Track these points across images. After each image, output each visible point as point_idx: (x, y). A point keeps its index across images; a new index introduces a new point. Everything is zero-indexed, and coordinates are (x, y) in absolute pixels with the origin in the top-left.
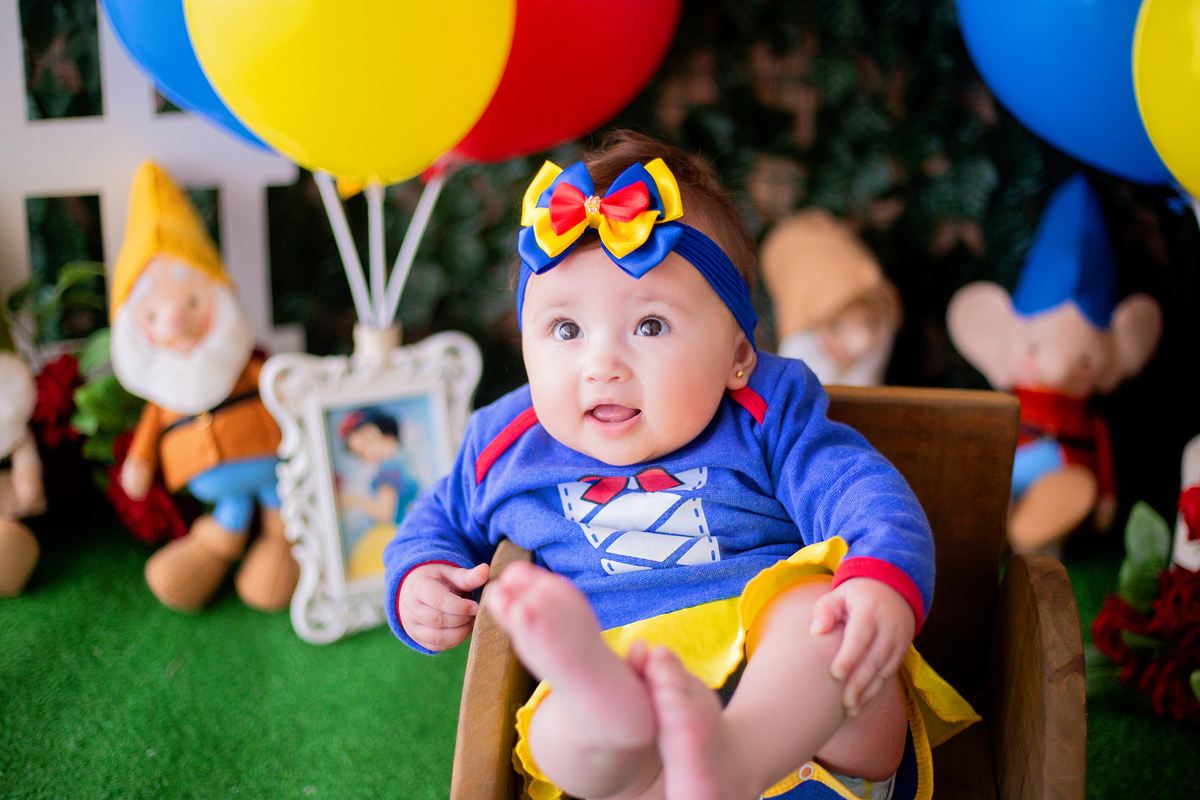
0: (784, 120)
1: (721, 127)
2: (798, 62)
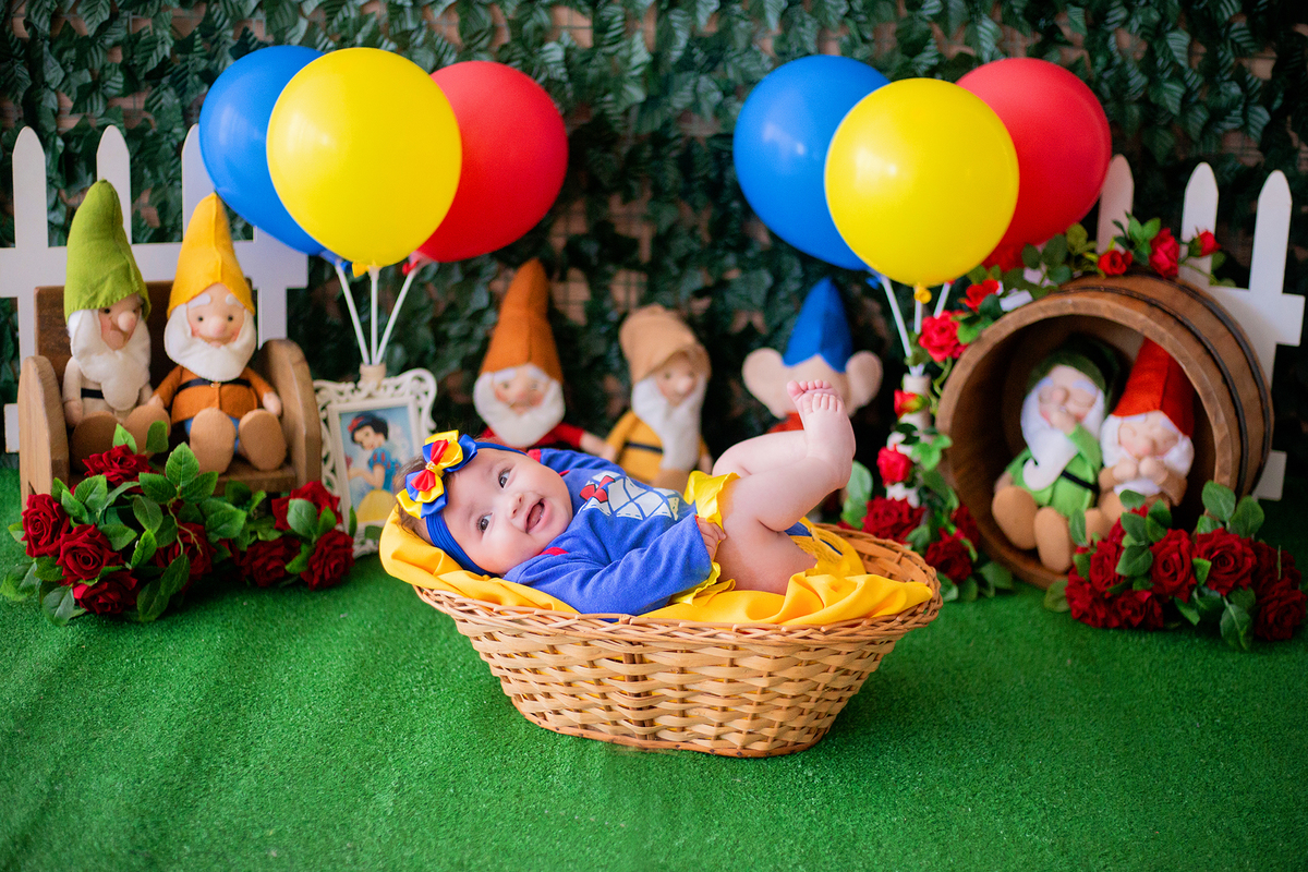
0: (633, 244)
1: (591, 248)
2: (641, 206)
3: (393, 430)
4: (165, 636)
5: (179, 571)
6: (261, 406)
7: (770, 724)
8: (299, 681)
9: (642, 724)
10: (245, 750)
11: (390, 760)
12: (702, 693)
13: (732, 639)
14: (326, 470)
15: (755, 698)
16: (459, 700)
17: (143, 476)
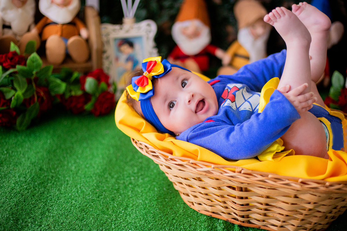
3: (137, 46)
4: (26, 139)
5: (35, 109)
6: (79, 35)
7: (310, 223)
8: (79, 170)
9: (243, 217)
10: (43, 214)
11: (113, 227)
12: (277, 207)
13: (298, 187)
14: (106, 64)
15: (304, 212)
16: (152, 187)
17: (18, 67)
